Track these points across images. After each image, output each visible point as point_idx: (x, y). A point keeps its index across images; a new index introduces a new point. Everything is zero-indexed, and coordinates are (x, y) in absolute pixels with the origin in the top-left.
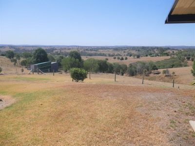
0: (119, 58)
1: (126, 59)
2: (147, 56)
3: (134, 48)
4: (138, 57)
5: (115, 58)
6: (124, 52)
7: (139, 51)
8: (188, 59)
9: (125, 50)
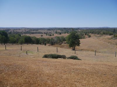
0: (49, 35)
1: (53, 35)
2: (65, 33)
3: (59, 29)
4: (60, 34)
5: (47, 35)
6: (54, 31)
7: (62, 30)
8: (86, 34)
9: (55, 30)
